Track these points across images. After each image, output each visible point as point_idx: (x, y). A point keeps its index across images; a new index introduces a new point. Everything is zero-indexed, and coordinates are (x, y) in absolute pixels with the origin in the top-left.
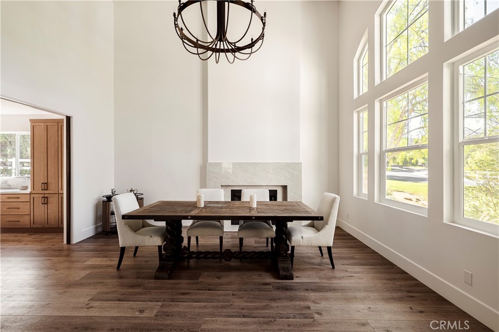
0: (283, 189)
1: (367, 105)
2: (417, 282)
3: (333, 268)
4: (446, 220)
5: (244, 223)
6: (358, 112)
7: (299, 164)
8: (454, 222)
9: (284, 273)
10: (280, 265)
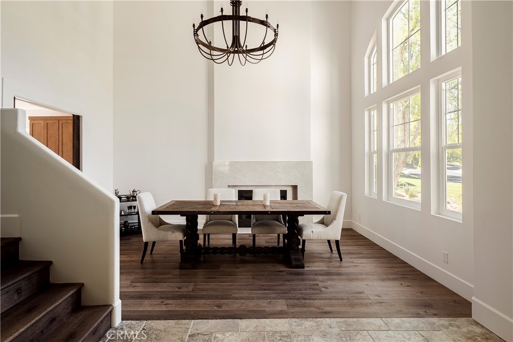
0: (293, 189)
1: (376, 105)
2: (413, 269)
3: (341, 260)
4: (433, 212)
5: (256, 221)
6: (369, 111)
7: (310, 163)
8: (439, 214)
9: (297, 263)
10: (293, 257)
